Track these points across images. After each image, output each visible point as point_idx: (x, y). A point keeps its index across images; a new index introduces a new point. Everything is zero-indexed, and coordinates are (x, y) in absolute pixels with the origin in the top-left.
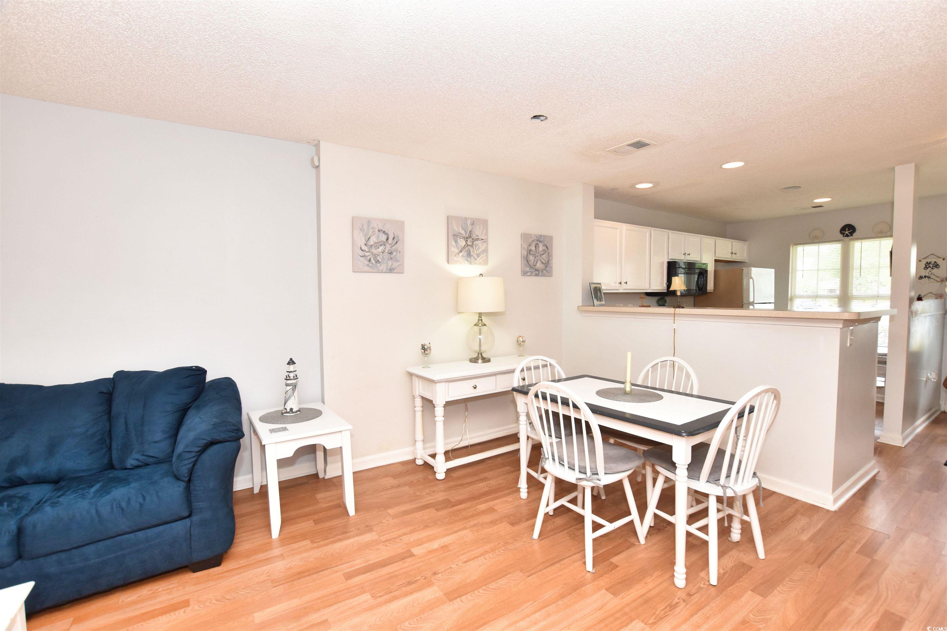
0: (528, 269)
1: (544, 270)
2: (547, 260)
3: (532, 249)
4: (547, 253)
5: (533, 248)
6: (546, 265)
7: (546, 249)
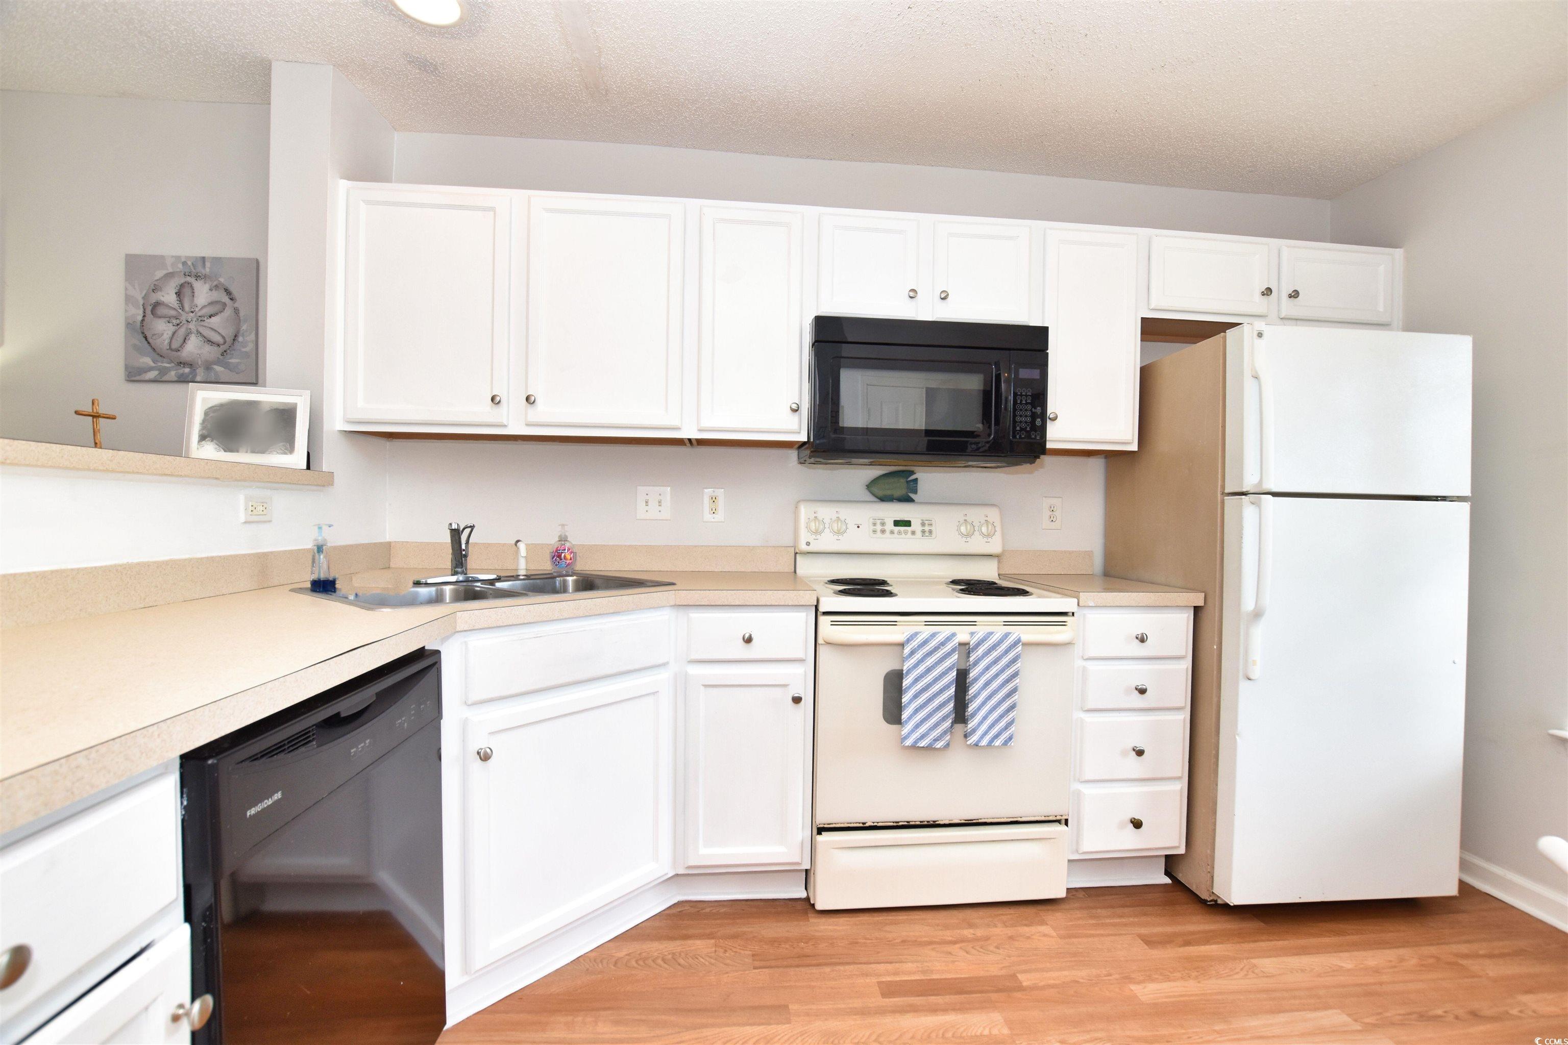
0: (147, 361)
1: (218, 362)
2: (228, 333)
3: (163, 299)
4: (228, 312)
5: (169, 297)
6: (223, 348)
7: (226, 299)
